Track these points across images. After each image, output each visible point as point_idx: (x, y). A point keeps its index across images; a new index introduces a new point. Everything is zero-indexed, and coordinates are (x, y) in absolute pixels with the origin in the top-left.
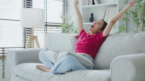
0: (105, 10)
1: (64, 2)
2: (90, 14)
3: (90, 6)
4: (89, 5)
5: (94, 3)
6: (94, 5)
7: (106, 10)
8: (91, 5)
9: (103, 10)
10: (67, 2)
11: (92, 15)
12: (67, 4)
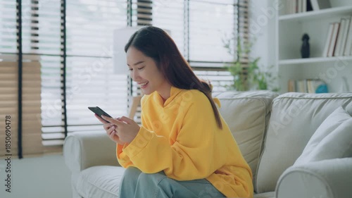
0: (337, 26)
1: (238, 6)
2: (300, 37)
3: (300, 15)
4: (297, 12)
5: (309, 8)
6: (310, 13)
7: (340, 25)
8: (302, 11)
9: (334, 24)
10: (246, 7)
11: (306, 38)
12: (246, 12)
